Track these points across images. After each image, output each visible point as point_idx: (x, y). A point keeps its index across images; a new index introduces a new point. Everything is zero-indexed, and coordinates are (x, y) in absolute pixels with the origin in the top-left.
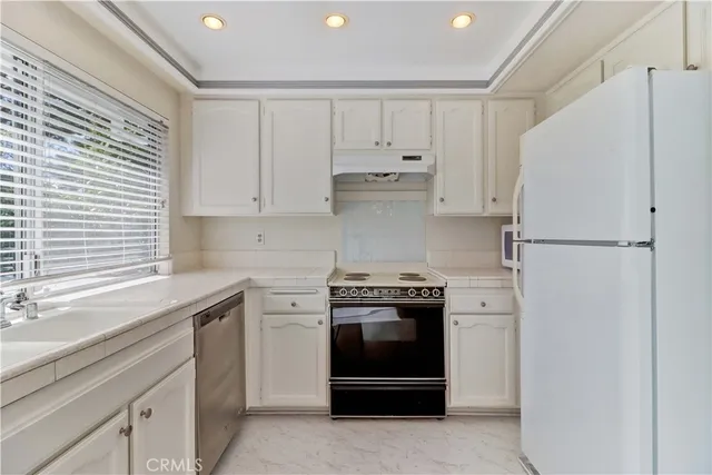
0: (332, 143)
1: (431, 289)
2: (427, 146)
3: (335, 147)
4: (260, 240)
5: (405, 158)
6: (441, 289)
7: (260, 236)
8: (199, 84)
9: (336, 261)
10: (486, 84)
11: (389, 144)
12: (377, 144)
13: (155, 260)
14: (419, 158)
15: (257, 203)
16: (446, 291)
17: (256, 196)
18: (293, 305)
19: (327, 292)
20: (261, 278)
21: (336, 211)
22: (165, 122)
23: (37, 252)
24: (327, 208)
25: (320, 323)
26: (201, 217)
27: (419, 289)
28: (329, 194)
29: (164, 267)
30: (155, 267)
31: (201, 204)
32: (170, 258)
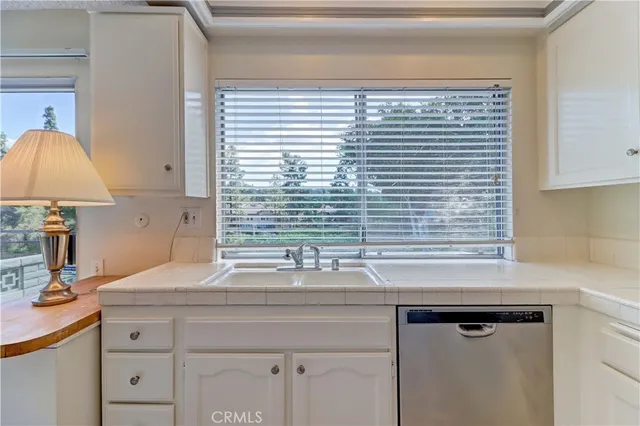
8: (545, 12)
22: (503, 84)
23: (366, 226)
29: (509, 250)
30: (499, 249)
31: (558, 172)
32: (512, 242)
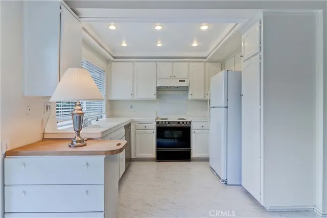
0: (157, 76)
1: (187, 122)
2: (187, 77)
4: (131, 108)
5: (180, 81)
6: (190, 122)
7: (131, 106)
8: (115, 58)
10: (205, 58)
11: (175, 77)
12: (171, 76)
14: (184, 81)
15: (132, 95)
16: (192, 123)
17: (132, 93)
18: (145, 127)
19: (155, 123)
20: (136, 119)
21: (157, 98)
24: (155, 97)
25: (153, 132)
27: (183, 122)
28: (155, 93)
29: (104, 116)
32: (105, 113)
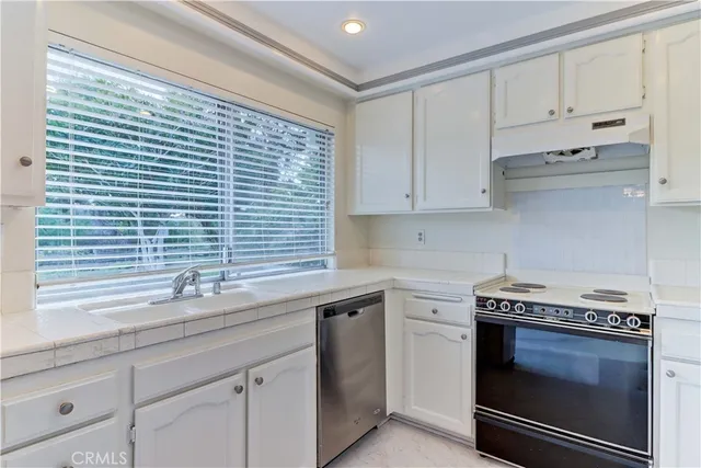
0: (492, 123)
1: (624, 316)
2: (637, 101)
3: (496, 126)
4: (420, 239)
5: (597, 125)
7: (420, 234)
8: (358, 88)
9: (506, 266)
11: (570, 110)
12: (552, 113)
13: (323, 255)
14: (623, 122)
15: (410, 199)
16: (654, 323)
17: (409, 192)
18: (435, 312)
19: (473, 302)
20: (404, 278)
21: (495, 203)
22: (331, 130)
23: (231, 246)
24: (484, 201)
25: (464, 337)
26: (369, 216)
28: (486, 186)
29: (331, 262)
30: (323, 261)
31: (361, 202)
32: (333, 255)
